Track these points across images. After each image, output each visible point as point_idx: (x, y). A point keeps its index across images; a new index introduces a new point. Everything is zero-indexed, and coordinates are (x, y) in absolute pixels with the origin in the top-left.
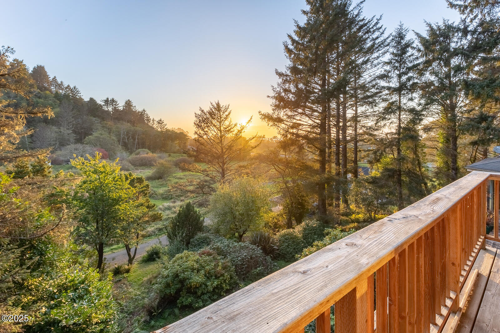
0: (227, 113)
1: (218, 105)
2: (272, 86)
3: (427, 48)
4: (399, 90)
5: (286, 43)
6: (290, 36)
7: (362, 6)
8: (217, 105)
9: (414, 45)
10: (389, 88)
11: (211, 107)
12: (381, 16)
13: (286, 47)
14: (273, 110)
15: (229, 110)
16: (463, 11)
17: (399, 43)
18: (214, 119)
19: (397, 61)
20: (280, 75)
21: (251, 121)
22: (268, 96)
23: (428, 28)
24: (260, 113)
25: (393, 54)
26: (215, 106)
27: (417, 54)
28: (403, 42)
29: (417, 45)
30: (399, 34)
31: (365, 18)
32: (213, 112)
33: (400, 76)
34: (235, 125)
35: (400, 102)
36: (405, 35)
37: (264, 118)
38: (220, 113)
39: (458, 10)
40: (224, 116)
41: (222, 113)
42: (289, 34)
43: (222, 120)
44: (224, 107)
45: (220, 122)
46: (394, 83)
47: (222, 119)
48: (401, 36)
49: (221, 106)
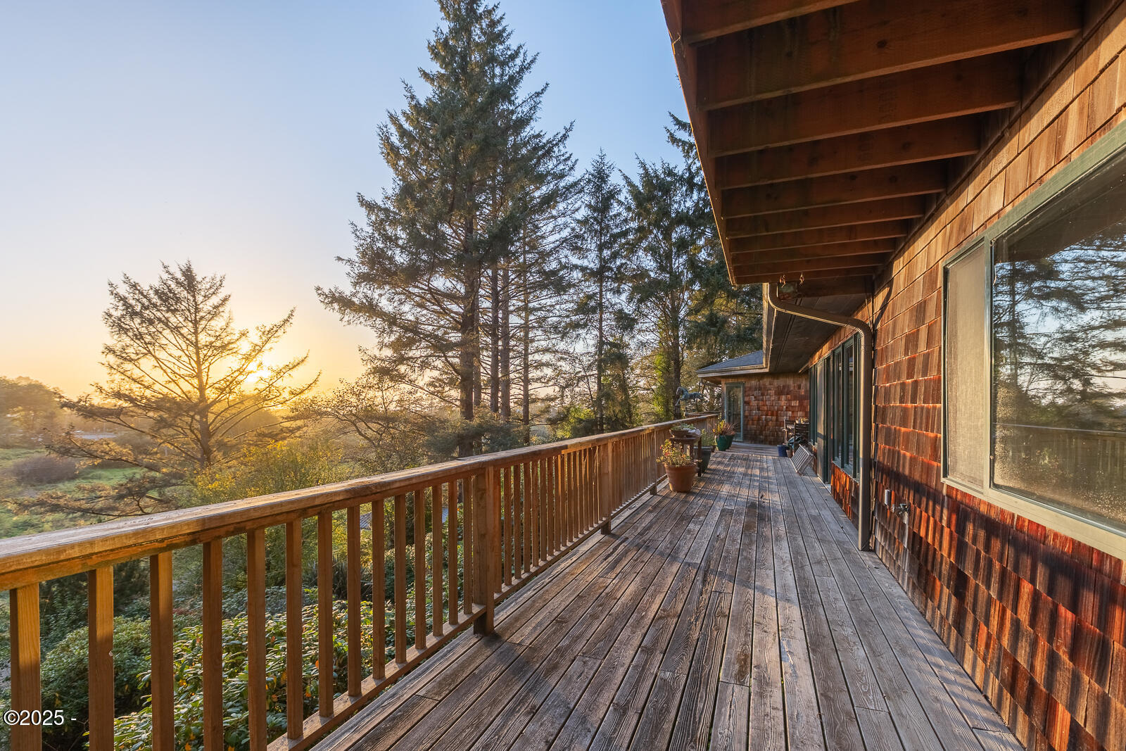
0: (215, 300)
1: (188, 274)
2: (352, 224)
3: (639, 205)
4: (598, 275)
5: (385, 129)
6: (394, 119)
7: (537, 100)
8: (184, 274)
9: (621, 198)
10: (583, 269)
11: (165, 276)
12: (571, 123)
13: (386, 140)
14: (355, 284)
15: (222, 293)
16: (688, 152)
17: (599, 188)
18: (174, 311)
19: (595, 219)
20: (370, 207)
21: (291, 321)
22: (339, 259)
23: (642, 171)
24: (320, 292)
25: (589, 206)
26: (179, 275)
27: (625, 214)
28: (606, 188)
29: (626, 198)
30: (599, 173)
31: (542, 134)
32: (170, 291)
33: (601, 248)
34: (243, 334)
35: (601, 296)
36: (608, 176)
37: (331, 303)
38: (194, 296)
39: (681, 148)
40: (206, 307)
41: (200, 298)
42: (393, 113)
43: (202, 318)
44: (207, 280)
45: (195, 323)
46: (591, 261)
47: (202, 314)
48: (600, 176)
49: (199, 278)
